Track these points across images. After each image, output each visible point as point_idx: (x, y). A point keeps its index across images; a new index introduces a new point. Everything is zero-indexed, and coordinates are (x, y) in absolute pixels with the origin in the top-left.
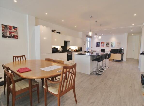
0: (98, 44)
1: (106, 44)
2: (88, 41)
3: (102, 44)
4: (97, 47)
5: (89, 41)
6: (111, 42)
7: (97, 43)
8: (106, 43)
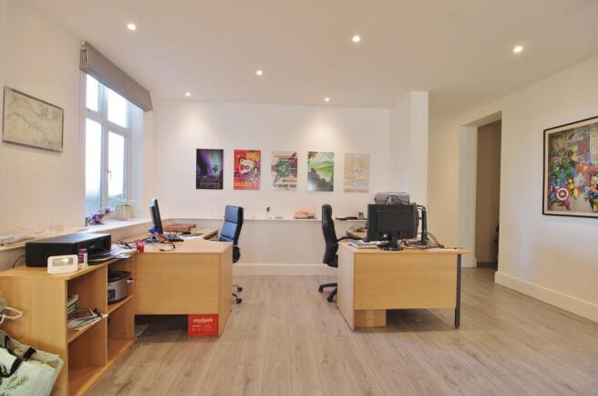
0: (213, 162)
1: (275, 168)
2: (109, 127)
3: (244, 163)
4: (198, 186)
5: (126, 133)
6: (311, 155)
7: (202, 156)
8: (276, 161)
